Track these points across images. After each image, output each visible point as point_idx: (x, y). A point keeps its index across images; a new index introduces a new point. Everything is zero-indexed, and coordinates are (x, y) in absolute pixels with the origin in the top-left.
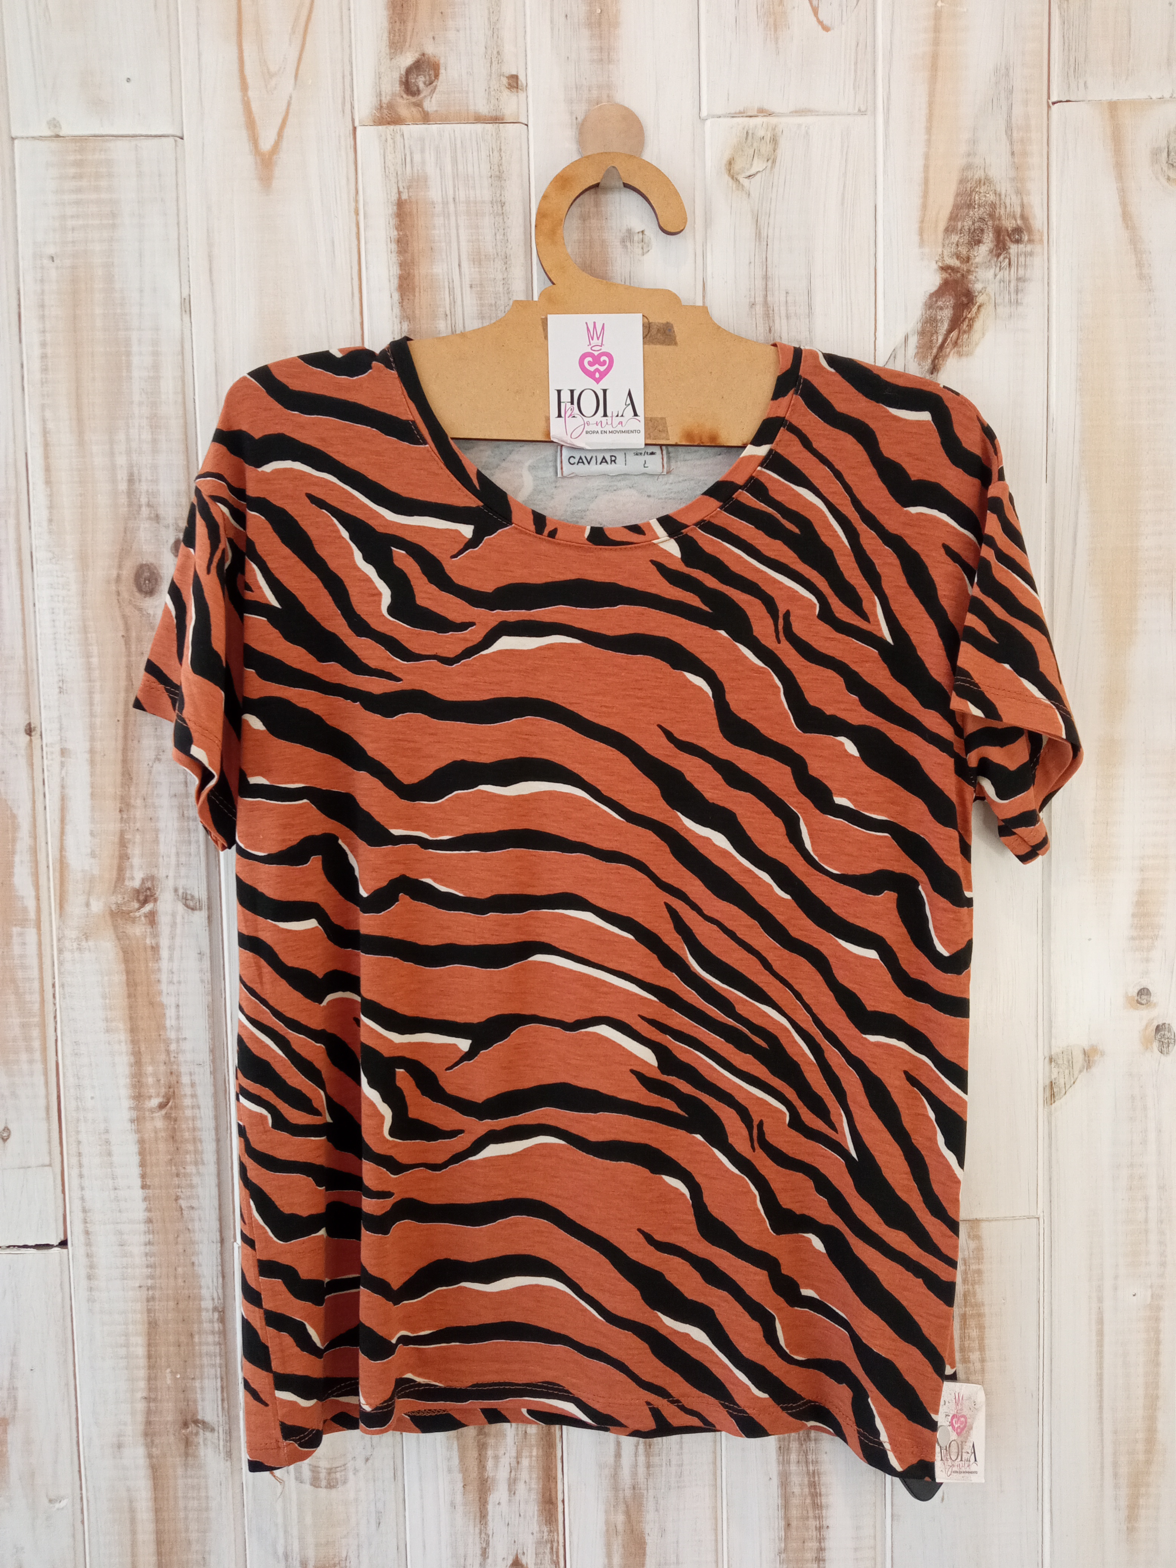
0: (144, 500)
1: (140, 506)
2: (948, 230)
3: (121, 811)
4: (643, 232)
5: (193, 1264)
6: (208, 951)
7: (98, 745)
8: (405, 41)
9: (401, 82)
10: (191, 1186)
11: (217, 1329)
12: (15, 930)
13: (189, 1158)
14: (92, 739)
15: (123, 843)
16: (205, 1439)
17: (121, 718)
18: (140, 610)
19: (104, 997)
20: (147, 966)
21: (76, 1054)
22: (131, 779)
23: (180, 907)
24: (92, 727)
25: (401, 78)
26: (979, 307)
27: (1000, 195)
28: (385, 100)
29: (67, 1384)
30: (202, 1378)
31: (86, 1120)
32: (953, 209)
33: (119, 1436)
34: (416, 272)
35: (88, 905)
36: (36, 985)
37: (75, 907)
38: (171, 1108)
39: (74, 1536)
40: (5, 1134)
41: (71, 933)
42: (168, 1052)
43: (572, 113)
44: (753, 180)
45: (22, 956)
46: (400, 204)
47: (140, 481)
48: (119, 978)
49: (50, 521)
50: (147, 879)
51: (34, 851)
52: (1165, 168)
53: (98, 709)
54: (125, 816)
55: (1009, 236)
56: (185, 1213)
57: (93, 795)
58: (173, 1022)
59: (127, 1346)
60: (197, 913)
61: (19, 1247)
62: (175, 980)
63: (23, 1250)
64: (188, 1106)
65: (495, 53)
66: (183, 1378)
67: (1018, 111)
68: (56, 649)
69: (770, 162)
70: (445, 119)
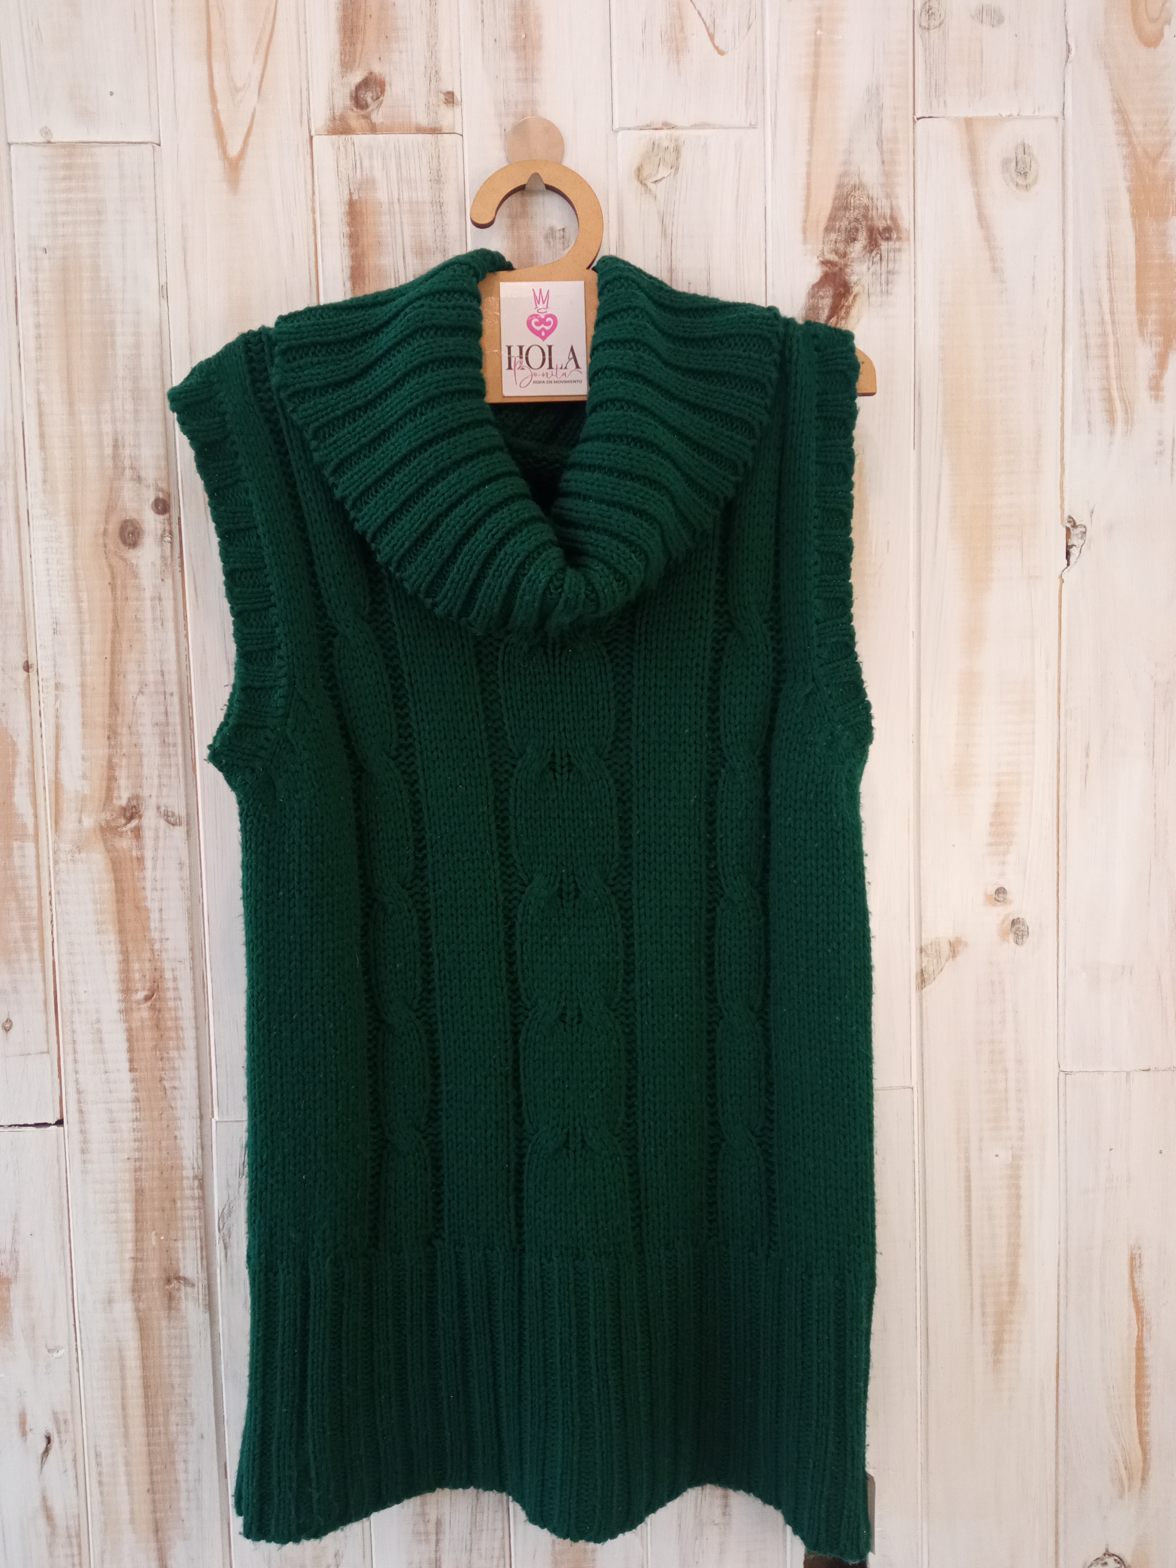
0: (127, 463)
1: (124, 469)
2: (828, 229)
3: (109, 738)
4: (563, 229)
5: (176, 1137)
6: (187, 862)
7: (88, 680)
8: (354, 61)
9: (351, 96)
10: (174, 1069)
11: (197, 1195)
12: (16, 844)
13: (172, 1044)
14: (83, 674)
15: (111, 766)
16: (186, 1294)
17: (108, 656)
18: (124, 560)
19: (95, 902)
20: (133, 875)
21: (71, 953)
22: (118, 709)
23: (162, 823)
24: (83, 664)
25: (351, 93)
26: (855, 296)
27: (872, 199)
28: (338, 113)
29: (63, 1248)
30: (183, 1240)
31: (79, 1012)
32: (832, 211)
33: (110, 1292)
34: (366, 263)
35: (80, 821)
36: (35, 892)
37: (69, 823)
38: (156, 1000)
39: (71, 1381)
40: (7, 1025)
41: (65, 846)
42: (152, 950)
43: (500, 125)
44: (659, 184)
45: (22, 867)
46: (352, 204)
47: (124, 446)
48: (108, 886)
49: (45, 481)
50: (133, 799)
51: (32, 774)
52: (1014, 175)
53: (87, 647)
54: (112, 743)
55: (880, 234)
56: (168, 1092)
57: (84, 724)
58: (157, 924)
59: (116, 1211)
60: (177, 828)
61: (20, 1126)
62: (159, 887)
63: (23, 1129)
64: (170, 999)
65: (434, 72)
66: (167, 1239)
67: (887, 125)
68: (50, 595)
69: (674, 169)
70: (389, 130)
